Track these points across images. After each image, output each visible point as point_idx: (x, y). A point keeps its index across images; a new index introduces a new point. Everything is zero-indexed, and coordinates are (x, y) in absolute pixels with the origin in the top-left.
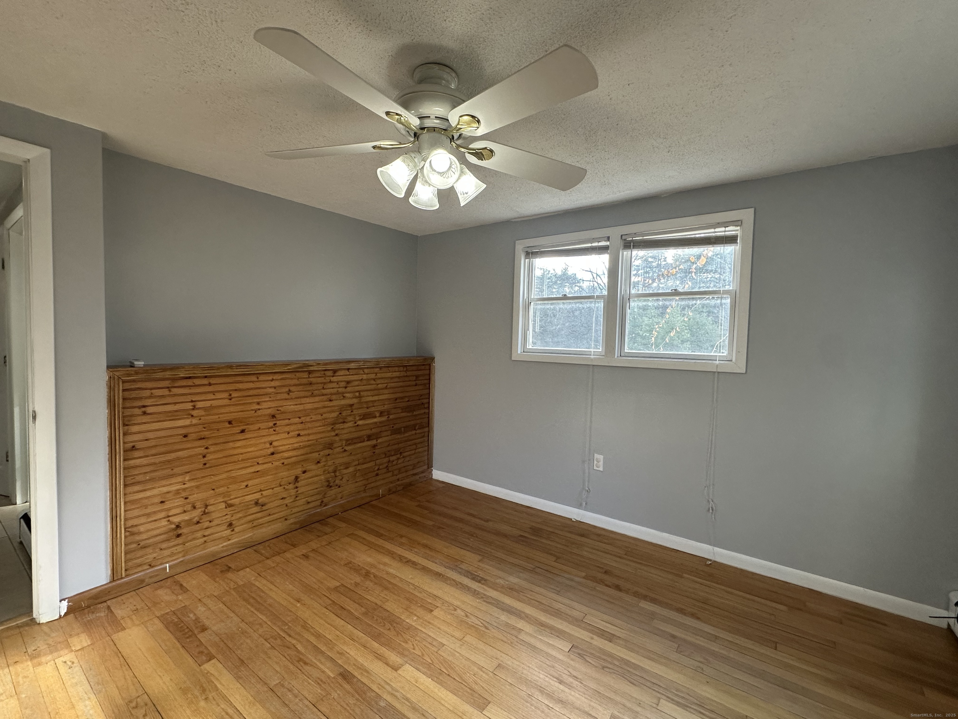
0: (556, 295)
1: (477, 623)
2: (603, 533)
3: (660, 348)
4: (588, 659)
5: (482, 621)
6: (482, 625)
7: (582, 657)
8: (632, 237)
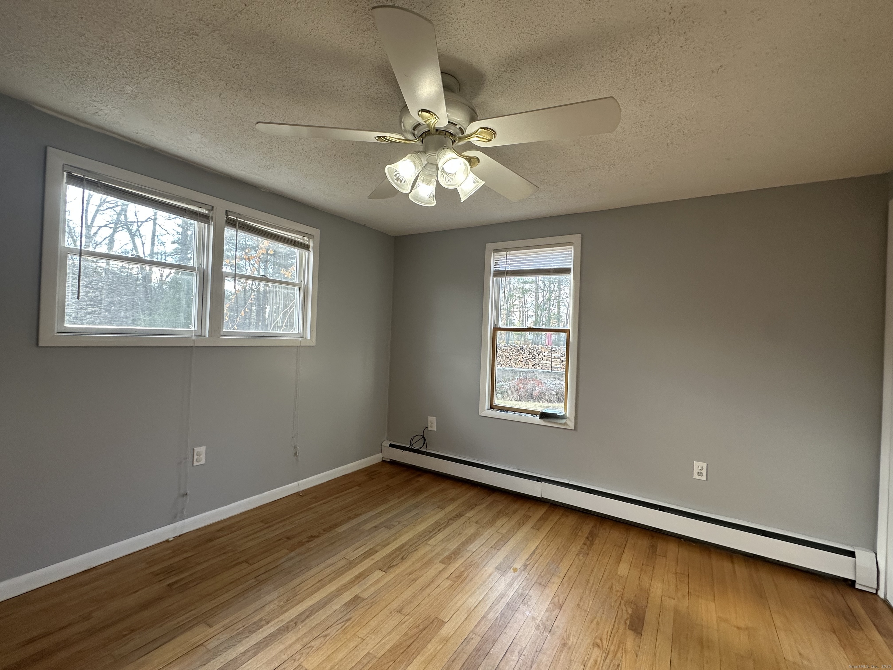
0: (126, 254)
1: (340, 627)
2: (221, 526)
3: (235, 328)
4: (394, 563)
5: (339, 622)
6: (343, 624)
7: (391, 567)
8: (237, 216)
